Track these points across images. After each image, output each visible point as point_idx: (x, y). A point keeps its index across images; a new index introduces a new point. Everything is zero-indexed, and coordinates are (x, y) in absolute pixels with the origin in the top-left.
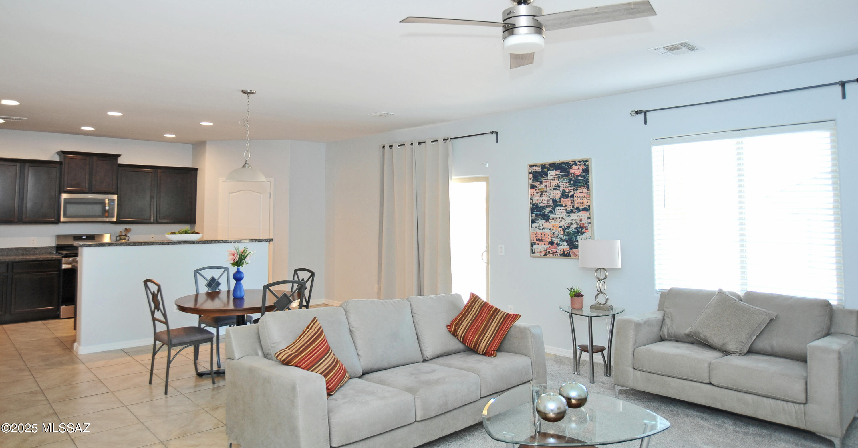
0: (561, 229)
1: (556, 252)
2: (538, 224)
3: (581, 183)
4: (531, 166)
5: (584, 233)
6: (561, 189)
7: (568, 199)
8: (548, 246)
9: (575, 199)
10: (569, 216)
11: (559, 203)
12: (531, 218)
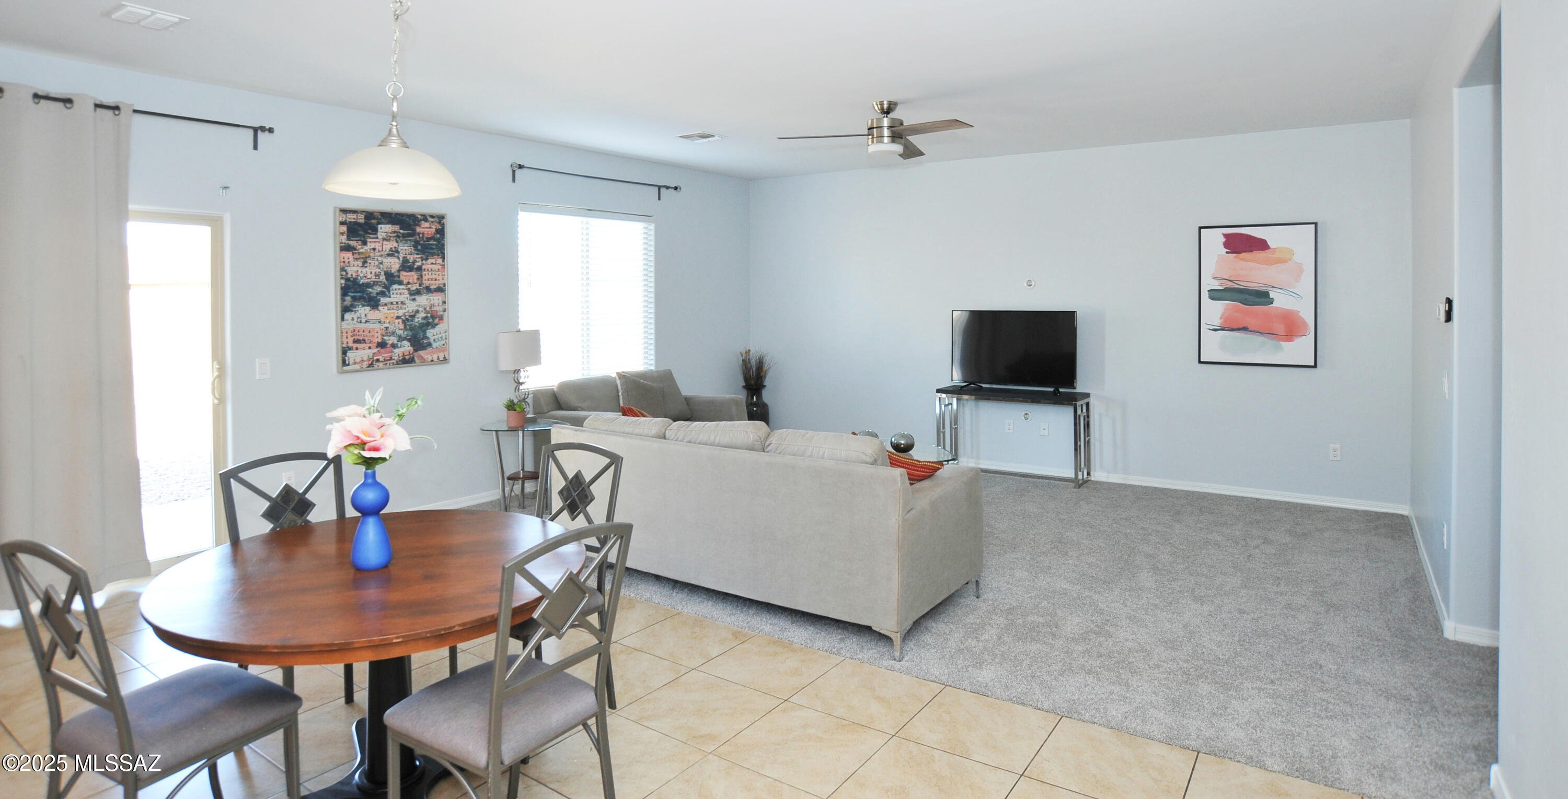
0: (400, 321)
1: (391, 359)
2: (358, 314)
3: (432, 249)
4: (344, 211)
5: (437, 324)
6: (401, 256)
7: (411, 273)
8: (375, 350)
9: (424, 273)
10: (414, 299)
11: (397, 279)
12: (342, 304)
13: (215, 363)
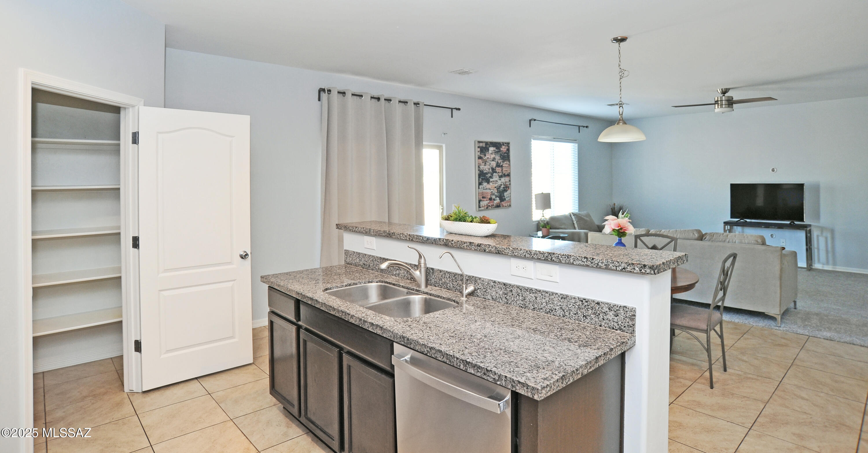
0: (496, 189)
1: (493, 205)
2: (483, 186)
3: (506, 157)
4: (479, 142)
5: (507, 191)
6: (496, 160)
7: (499, 168)
8: (488, 201)
9: (503, 168)
10: (500, 180)
11: (495, 171)
12: (479, 181)
13: (441, 206)
